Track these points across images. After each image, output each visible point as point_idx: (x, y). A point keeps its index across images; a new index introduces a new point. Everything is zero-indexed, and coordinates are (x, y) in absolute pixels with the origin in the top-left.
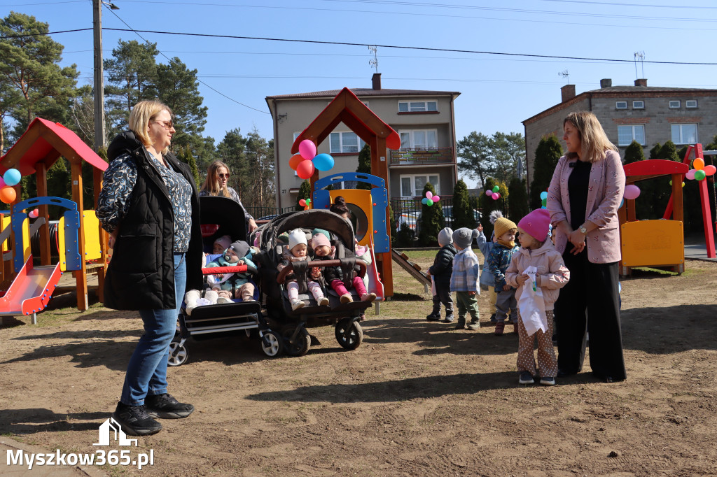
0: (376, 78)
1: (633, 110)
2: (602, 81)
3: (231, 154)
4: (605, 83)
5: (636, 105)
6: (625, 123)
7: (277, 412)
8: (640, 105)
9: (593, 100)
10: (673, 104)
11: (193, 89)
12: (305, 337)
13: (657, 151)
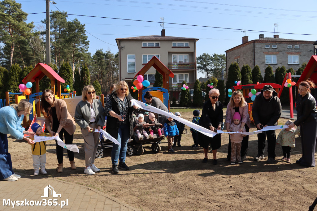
0: (163, 31)
2: (260, 35)
3: (98, 60)
5: (274, 46)
6: (269, 54)
8: (275, 46)
9: (255, 44)
10: (289, 46)
11: (83, 33)
12: (142, 149)
13: (278, 70)
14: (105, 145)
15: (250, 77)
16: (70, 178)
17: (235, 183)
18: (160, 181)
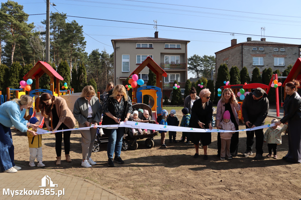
0: (156, 34)
1: (259, 51)
2: (248, 38)
3: (94, 60)
5: (261, 49)
6: (256, 56)
8: (262, 49)
9: (243, 46)
10: (275, 49)
11: (81, 33)
12: (136, 144)
13: (265, 72)
14: (101, 139)
15: (239, 77)
16: (68, 170)
17: (225, 177)
18: (153, 174)
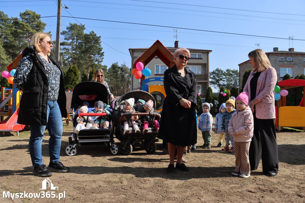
0: (176, 43)
1: (287, 61)
2: (274, 48)
3: (114, 73)
4: (276, 49)
6: (284, 67)
7: (110, 178)
8: (291, 59)
9: (269, 56)
11: (99, 44)
